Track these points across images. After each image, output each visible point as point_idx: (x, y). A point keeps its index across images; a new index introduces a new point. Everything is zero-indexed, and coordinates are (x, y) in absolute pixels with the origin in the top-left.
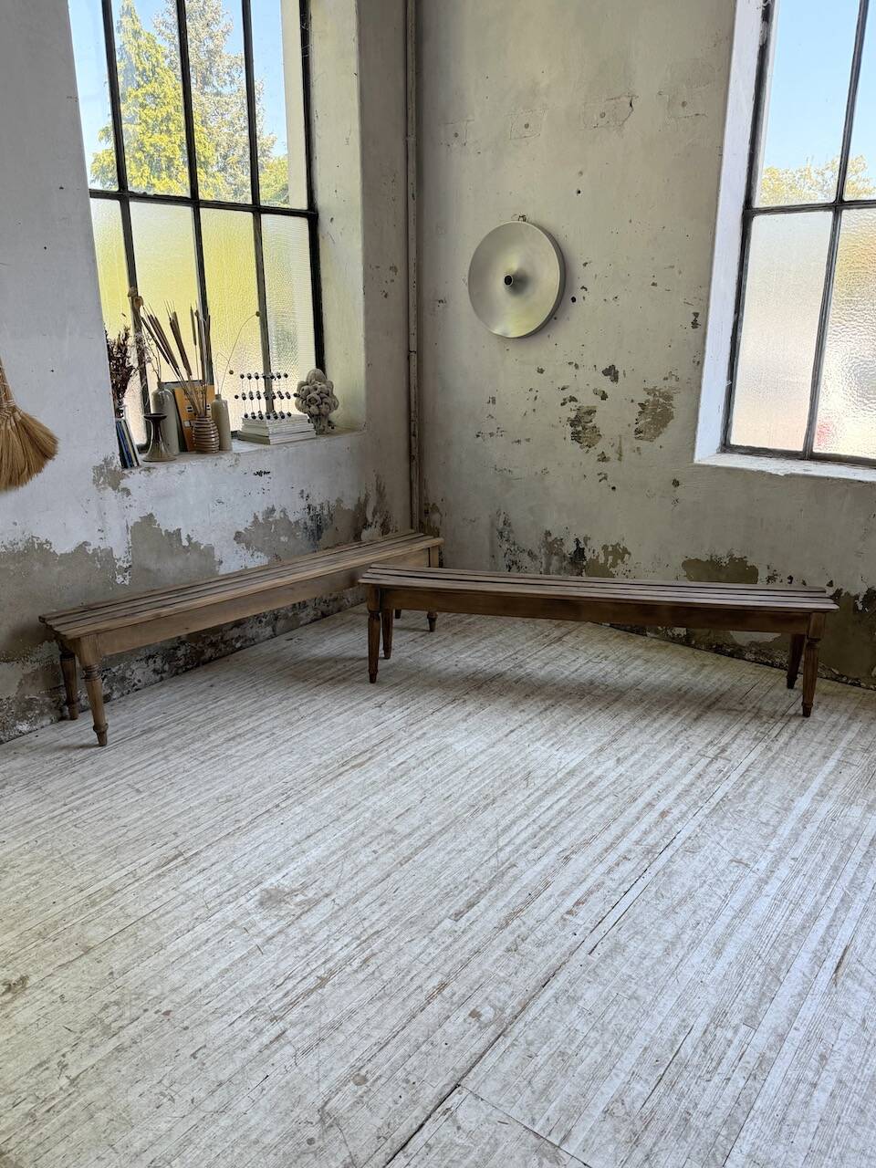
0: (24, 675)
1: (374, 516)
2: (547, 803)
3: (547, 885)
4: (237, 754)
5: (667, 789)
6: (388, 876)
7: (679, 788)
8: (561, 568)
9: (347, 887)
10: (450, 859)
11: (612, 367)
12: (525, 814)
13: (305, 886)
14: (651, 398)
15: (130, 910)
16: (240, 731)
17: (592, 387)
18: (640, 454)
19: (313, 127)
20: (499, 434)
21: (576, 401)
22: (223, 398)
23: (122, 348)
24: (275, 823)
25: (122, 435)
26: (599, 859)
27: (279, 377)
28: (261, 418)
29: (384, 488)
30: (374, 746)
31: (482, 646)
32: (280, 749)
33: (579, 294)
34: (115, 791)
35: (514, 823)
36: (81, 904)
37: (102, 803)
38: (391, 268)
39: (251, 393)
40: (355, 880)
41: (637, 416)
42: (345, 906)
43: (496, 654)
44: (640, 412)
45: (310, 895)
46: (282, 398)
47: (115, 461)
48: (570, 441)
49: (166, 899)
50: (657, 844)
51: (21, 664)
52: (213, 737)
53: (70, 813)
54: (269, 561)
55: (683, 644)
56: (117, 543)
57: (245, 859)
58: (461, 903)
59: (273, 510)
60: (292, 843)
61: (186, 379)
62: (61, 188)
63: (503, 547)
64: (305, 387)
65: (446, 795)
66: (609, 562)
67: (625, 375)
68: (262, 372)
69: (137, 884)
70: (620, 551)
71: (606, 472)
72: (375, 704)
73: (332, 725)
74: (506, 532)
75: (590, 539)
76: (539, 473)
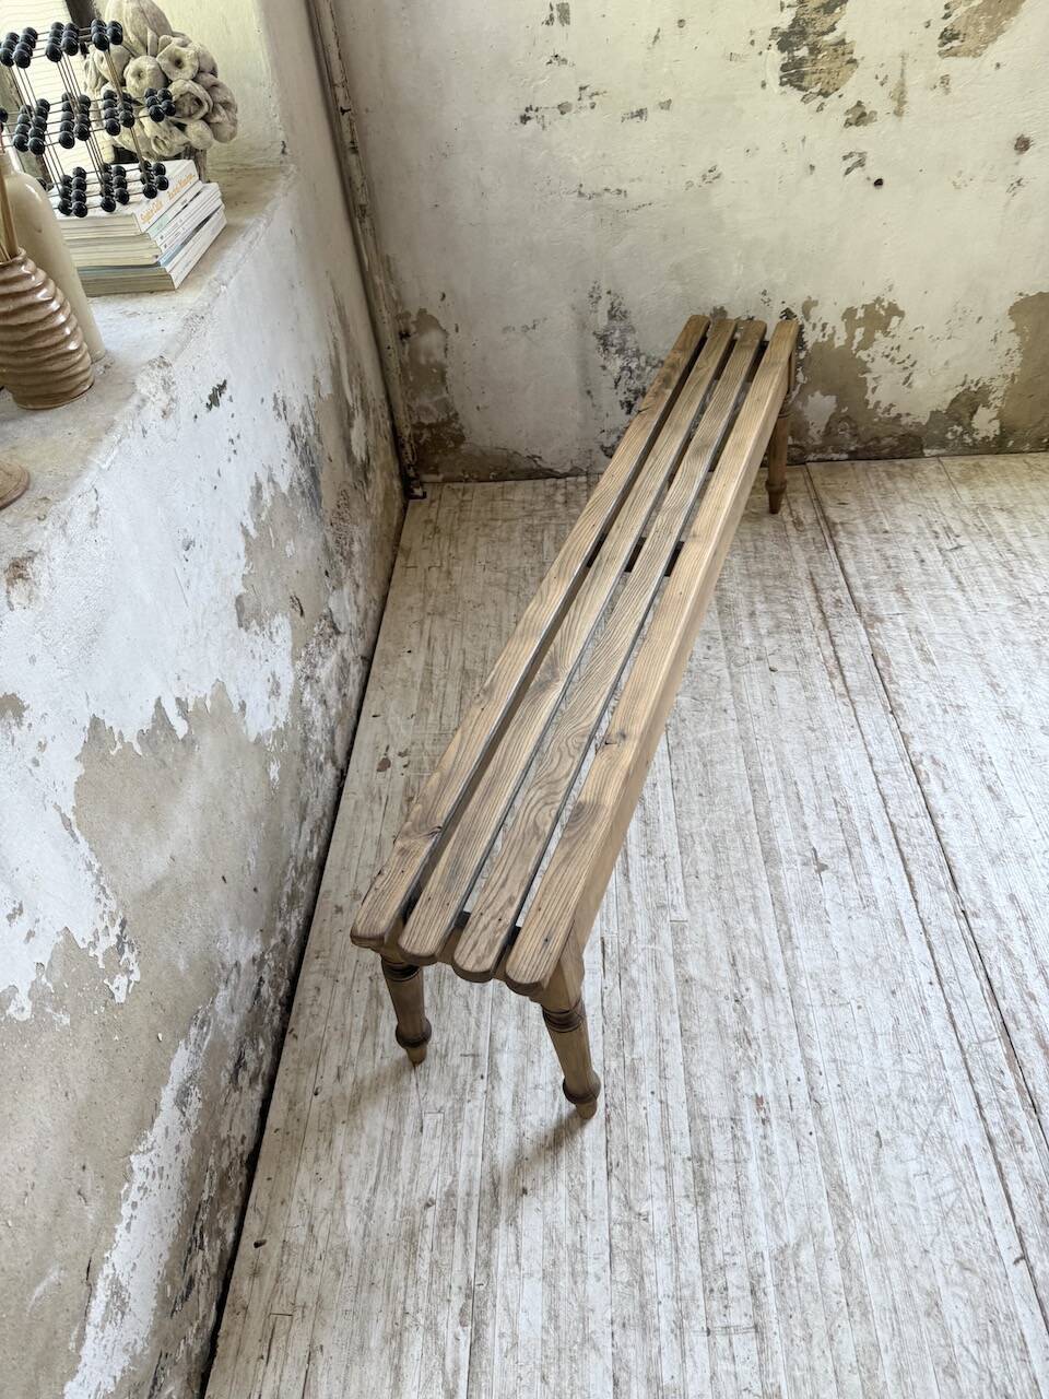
16: (684, 1144)
20: (587, 102)
29: (344, 309)
48: (776, 88)
54: (291, 625)
56: (69, 899)
59: (259, 489)
63: (609, 368)
66: (856, 342)
70: (883, 313)
71: (863, 149)
72: (804, 864)
73: (823, 983)
74: (617, 334)
75: (815, 303)
76: (697, 181)
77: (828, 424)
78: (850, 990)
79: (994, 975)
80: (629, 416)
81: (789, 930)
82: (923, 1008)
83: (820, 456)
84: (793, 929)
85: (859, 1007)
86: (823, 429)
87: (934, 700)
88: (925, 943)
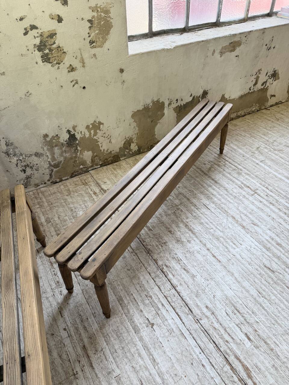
8: (62, 152)
17: (47, 13)
18: (96, 58)
21: (37, 28)
41: (88, 31)
44: (90, 28)
48: (41, 63)
63: (12, 161)
66: (92, 134)
70: (97, 125)
71: (76, 78)
72: (147, 326)
73: (171, 373)
74: (11, 150)
75: (76, 126)
76: (23, 97)
77: (92, 159)
78: (180, 372)
79: (215, 340)
80: (25, 174)
81: (153, 357)
82: (203, 365)
83: (92, 168)
84: (154, 356)
85: (185, 376)
86: (91, 161)
87: (157, 244)
88: (193, 338)
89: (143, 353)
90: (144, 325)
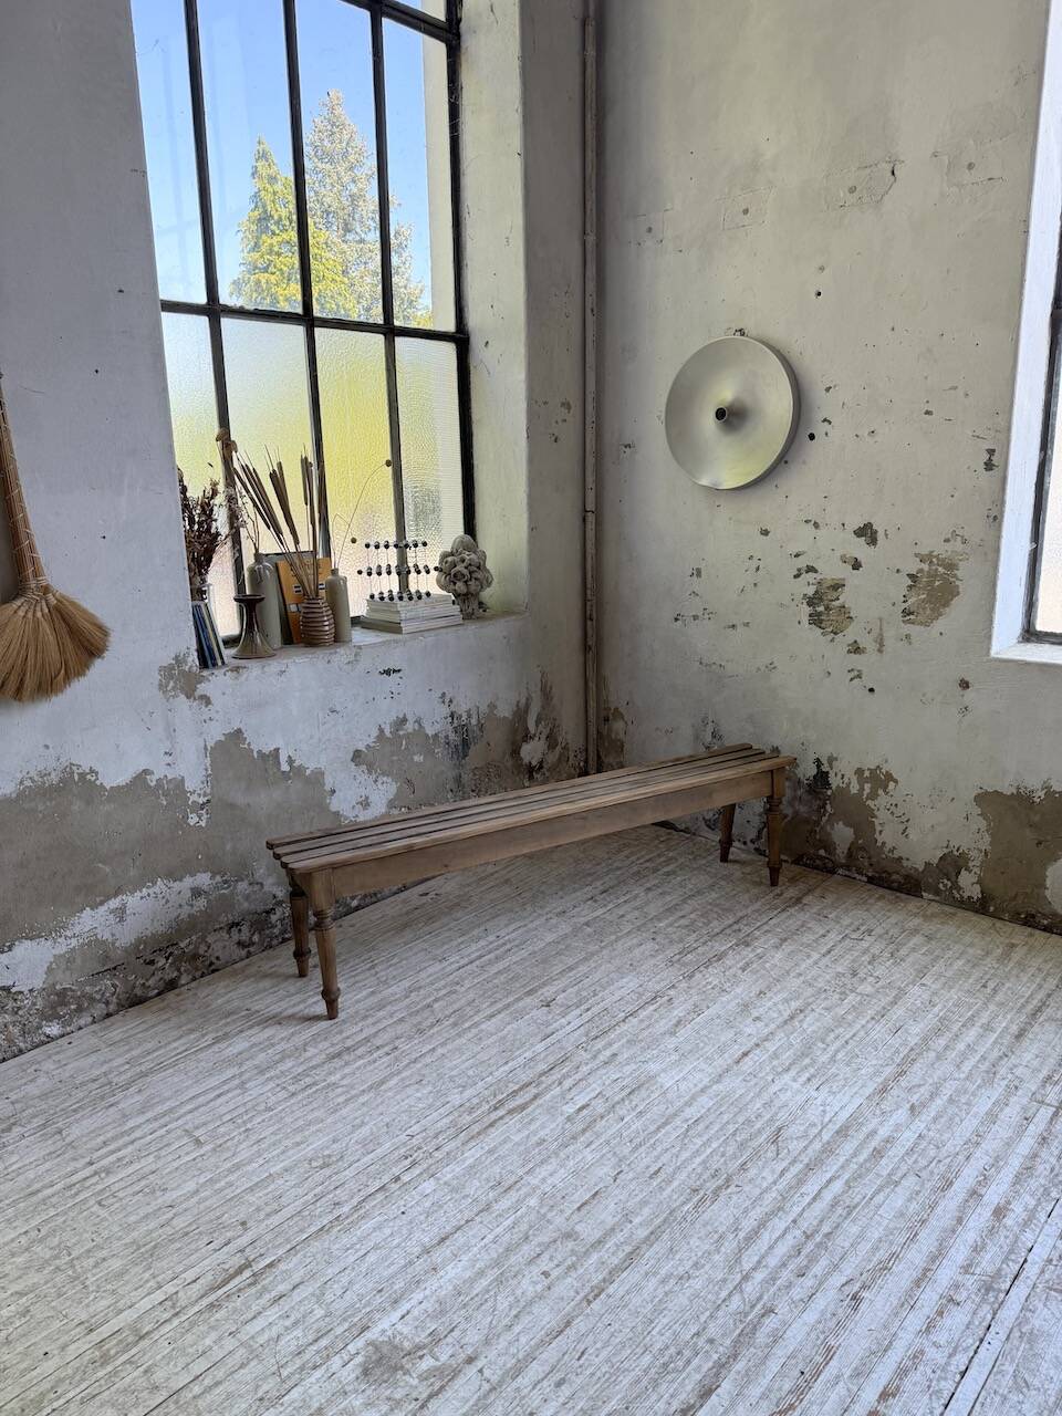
0: (55, 956)
1: (537, 726)
2: (811, 1188)
3: (829, 1353)
4: (344, 1082)
5: (997, 1161)
6: (568, 1324)
7: (1015, 1163)
8: (794, 798)
9: (502, 1343)
10: (666, 1294)
11: (868, 526)
12: (779, 1209)
13: (436, 1339)
14: (926, 567)
15: (159, 1376)
17: (838, 554)
18: (910, 643)
19: (463, 225)
20: (707, 616)
21: (816, 571)
22: (341, 573)
23: (207, 510)
24: (394, 1210)
25: (202, 623)
26: (908, 1302)
27: (416, 546)
28: (391, 599)
29: (551, 688)
30: (541, 1075)
31: (687, 908)
32: (403, 1075)
33: (820, 429)
34: (165, 1141)
35: (762, 1224)
36: (86, 1358)
37: (143, 1162)
38: (563, 404)
39: (379, 566)
40: (517, 1329)
41: (905, 592)
42: (500, 1383)
43: (710, 922)
44: (910, 587)
45: (444, 1358)
46: (419, 572)
47: (190, 659)
48: (807, 625)
49: (217, 1354)
50: (998, 1274)
51: (49, 943)
52: (311, 1051)
53: (97, 1178)
54: (399, 789)
55: (976, 911)
56: (192, 771)
57: (345, 1280)
58: (689, 1388)
59: (404, 720)
60: (417, 1250)
61: (293, 549)
62: (121, 291)
64: (450, 559)
65: (652, 1170)
66: (865, 793)
67: (886, 535)
68: (395, 539)
69: (176, 1322)
70: (882, 777)
71: (859, 668)
72: (542, 1001)
75: (836, 759)
76: (763, 668)
77: (849, 849)
83: (846, 872)
84: (500, 1015)
85: (482, 1048)
86: (846, 851)
87: (715, 982)
88: (546, 1047)
89: (499, 1005)
90: (542, 998)
